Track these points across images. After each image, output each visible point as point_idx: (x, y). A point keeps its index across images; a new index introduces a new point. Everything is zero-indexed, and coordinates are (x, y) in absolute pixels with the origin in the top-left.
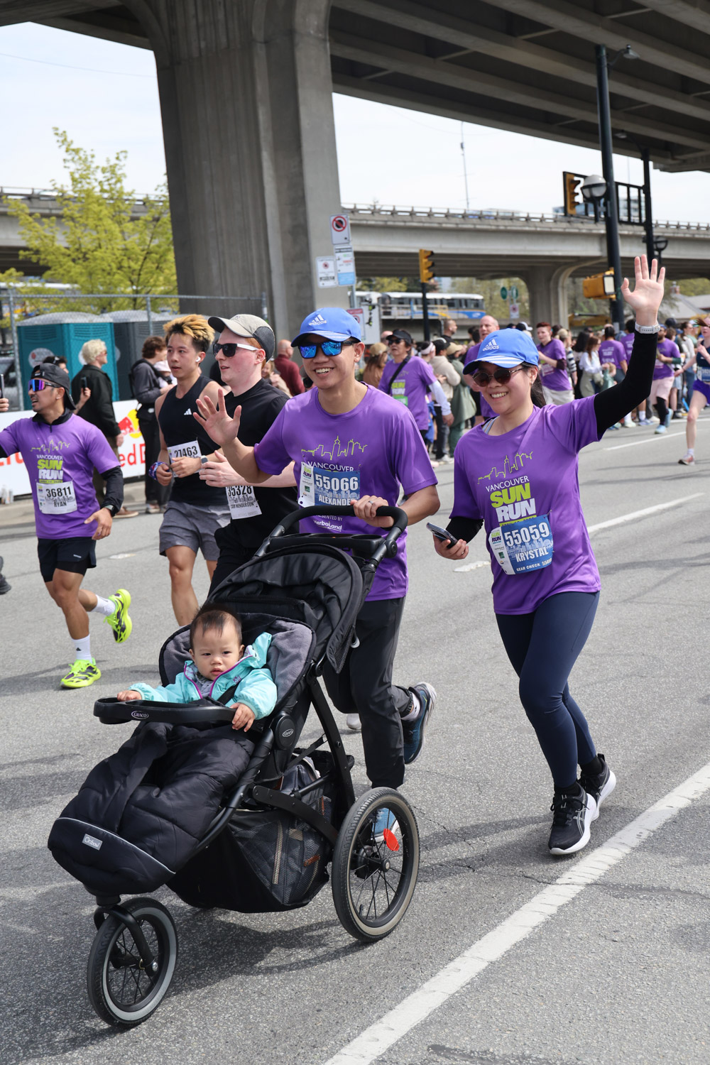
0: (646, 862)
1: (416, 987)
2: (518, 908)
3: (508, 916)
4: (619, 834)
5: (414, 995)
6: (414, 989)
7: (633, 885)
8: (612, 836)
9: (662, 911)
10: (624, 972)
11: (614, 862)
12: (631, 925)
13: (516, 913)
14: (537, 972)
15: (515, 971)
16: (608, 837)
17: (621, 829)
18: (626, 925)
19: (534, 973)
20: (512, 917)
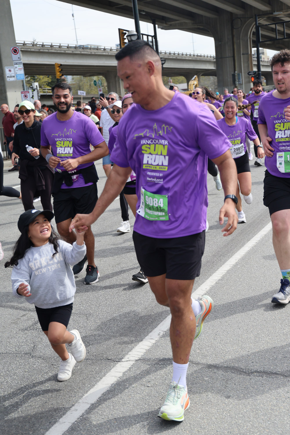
0: (162, 347)
1: (56, 421)
2: (104, 375)
3: (100, 380)
4: (150, 334)
5: (55, 425)
6: (55, 422)
7: (156, 359)
8: (147, 335)
9: (169, 370)
10: (153, 401)
11: (148, 348)
12: (156, 378)
13: (104, 378)
14: (113, 406)
15: (103, 407)
16: (146, 336)
17: (151, 332)
18: (153, 378)
19: (112, 407)
20: (102, 380)
